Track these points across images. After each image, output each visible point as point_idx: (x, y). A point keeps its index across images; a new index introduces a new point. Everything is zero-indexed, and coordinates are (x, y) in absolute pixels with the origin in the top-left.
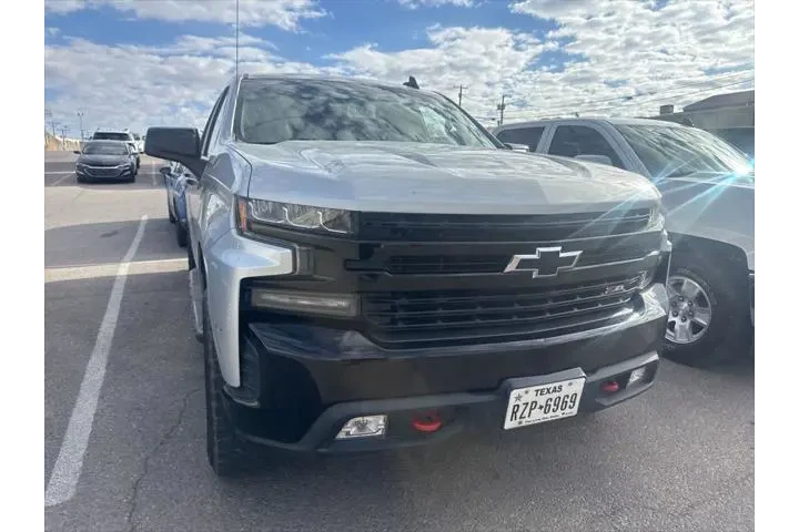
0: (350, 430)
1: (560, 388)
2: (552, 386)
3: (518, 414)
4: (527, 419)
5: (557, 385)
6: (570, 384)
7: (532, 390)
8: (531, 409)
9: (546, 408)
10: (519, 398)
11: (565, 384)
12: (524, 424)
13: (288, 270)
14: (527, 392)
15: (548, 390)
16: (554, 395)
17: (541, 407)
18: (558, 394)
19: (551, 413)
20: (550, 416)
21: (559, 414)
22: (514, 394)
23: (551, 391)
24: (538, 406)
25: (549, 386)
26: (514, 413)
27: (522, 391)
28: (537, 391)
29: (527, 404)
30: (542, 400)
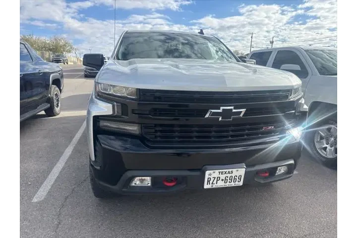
0: (137, 182)
1: (232, 172)
2: (228, 170)
3: (211, 182)
4: (215, 184)
5: (230, 170)
6: (237, 171)
7: (217, 171)
8: (217, 180)
9: (225, 180)
10: (210, 174)
11: (234, 170)
12: (214, 187)
13: (111, 113)
14: (214, 172)
16: (229, 175)
18: (231, 175)
19: (228, 183)
20: (228, 185)
21: (233, 184)
22: (207, 173)
23: (227, 173)
24: (221, 179)
25: (226, 170)
26: (208, 181)
27: (211, 172)
28: (219, 172)
29: (215, 178)
30: (223, 177)
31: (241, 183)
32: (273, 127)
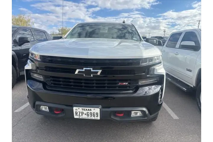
0: (42, 108)
1: (91, 110)
2: (88, 108)
3: (78, 114)
4: (81, 116)
5: (90, 108)
6: (94, 109)
7: (81, 108)
8: (82, 114)
9: (88, 115)
10: (76, 110)
11: (92, 109)
12: (81, 118)
14: (79, 109)
15: (86, 110)
16: (89, 112)
17: (86, 114)
18: (91, 112)
19: (89, 117)
20: (89, 118)
21: (93, 118)
22: (74, 108)
23: (87, 110)
24: (84, 114)
25: (86, 108)
26: (76, 114)
27: (77, 108)
28: (82, 109)
29: (80, 112)
30: (85, 112)
31: (99, 118)
32: (127, 83)
